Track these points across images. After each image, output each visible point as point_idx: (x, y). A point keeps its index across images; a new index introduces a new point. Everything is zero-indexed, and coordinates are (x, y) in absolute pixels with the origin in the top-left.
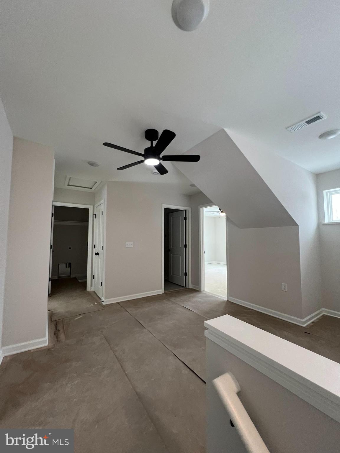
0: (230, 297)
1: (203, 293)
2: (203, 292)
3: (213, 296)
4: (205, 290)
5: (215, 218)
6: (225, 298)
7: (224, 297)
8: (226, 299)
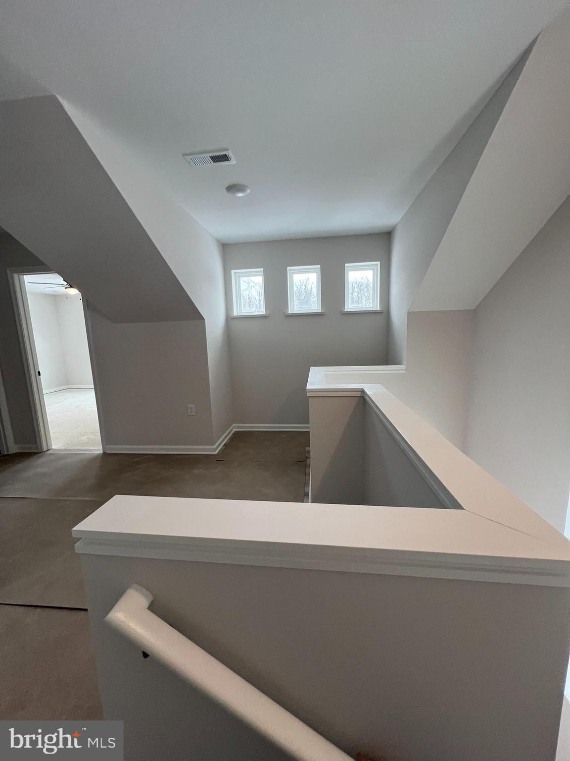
0: (109, 446)
1: (51, 454)
2: (49, 452)
3: (72, 454)
4: (53, 447)
5: (55, 298)
6: (98, 450)
7: (97, 448)
8: (101, 452)
